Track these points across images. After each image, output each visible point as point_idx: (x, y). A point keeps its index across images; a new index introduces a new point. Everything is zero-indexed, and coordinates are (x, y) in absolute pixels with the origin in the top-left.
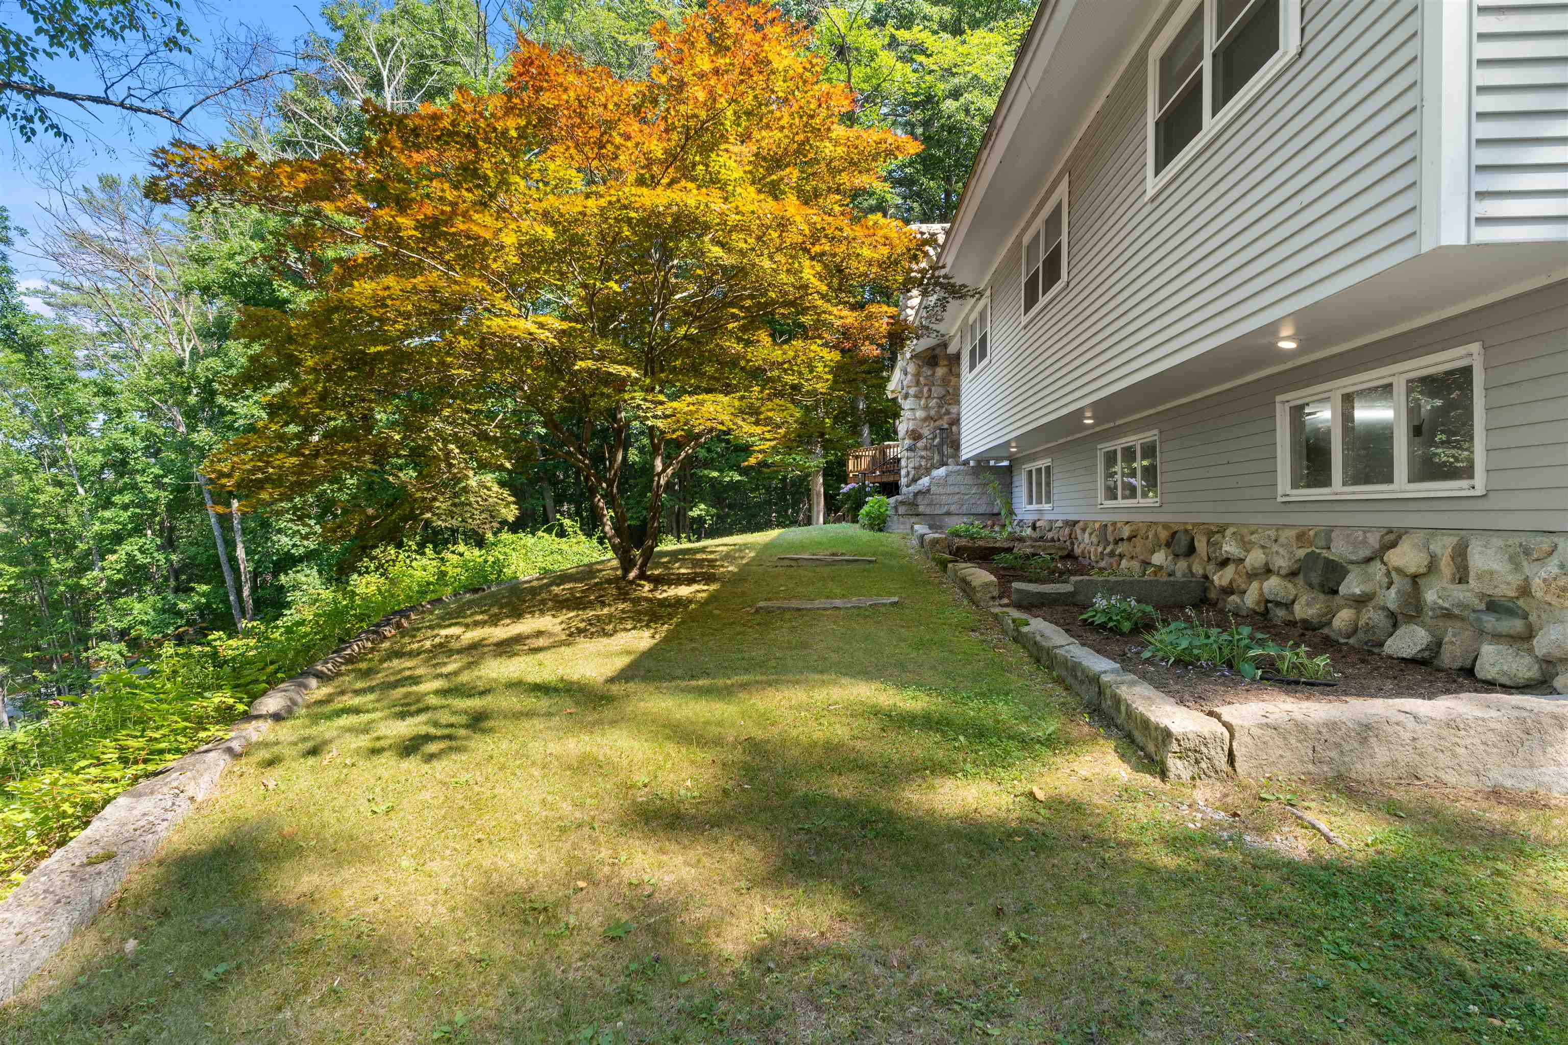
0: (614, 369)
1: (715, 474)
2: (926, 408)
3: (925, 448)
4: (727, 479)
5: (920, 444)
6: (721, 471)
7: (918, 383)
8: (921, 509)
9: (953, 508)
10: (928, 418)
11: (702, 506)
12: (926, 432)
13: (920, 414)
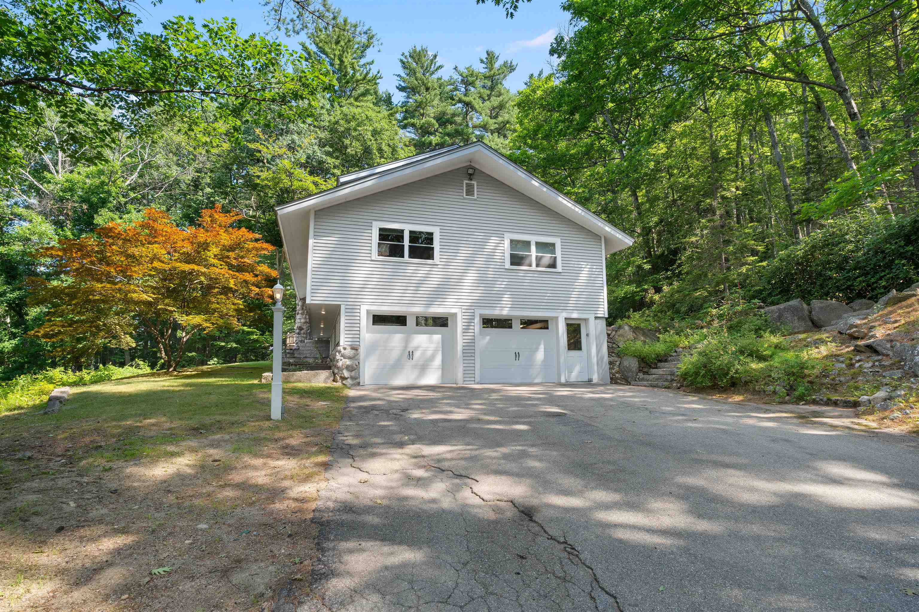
0: (170, 308)
1: (223, 344)
2: (305, 318)
3: (304, 334)
4: (230, 346)
5: (302, 332)
6: (227, 343)
7: (303, 309)
8: (296, 355)
9: (308, 355)
10: (306, 322)
11: (216, 359)
12: (304, 327)
13: (303, 321)
